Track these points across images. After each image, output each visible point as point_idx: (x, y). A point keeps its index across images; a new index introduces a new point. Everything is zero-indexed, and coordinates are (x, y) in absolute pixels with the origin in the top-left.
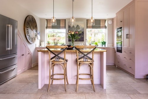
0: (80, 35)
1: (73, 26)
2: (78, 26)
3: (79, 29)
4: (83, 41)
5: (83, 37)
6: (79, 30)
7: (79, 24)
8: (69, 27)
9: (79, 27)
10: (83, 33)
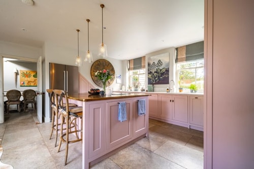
0: (162, 74)
1: (154, 63)
2: (159, 61)
3: (162, 65)
4: (168, 83)
5: (168, 77)
6: (161, 68)
7: (160, 59)
8: (149, 65)
9: (162, 63)
10: (167, 71)
